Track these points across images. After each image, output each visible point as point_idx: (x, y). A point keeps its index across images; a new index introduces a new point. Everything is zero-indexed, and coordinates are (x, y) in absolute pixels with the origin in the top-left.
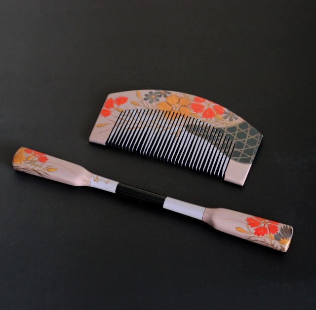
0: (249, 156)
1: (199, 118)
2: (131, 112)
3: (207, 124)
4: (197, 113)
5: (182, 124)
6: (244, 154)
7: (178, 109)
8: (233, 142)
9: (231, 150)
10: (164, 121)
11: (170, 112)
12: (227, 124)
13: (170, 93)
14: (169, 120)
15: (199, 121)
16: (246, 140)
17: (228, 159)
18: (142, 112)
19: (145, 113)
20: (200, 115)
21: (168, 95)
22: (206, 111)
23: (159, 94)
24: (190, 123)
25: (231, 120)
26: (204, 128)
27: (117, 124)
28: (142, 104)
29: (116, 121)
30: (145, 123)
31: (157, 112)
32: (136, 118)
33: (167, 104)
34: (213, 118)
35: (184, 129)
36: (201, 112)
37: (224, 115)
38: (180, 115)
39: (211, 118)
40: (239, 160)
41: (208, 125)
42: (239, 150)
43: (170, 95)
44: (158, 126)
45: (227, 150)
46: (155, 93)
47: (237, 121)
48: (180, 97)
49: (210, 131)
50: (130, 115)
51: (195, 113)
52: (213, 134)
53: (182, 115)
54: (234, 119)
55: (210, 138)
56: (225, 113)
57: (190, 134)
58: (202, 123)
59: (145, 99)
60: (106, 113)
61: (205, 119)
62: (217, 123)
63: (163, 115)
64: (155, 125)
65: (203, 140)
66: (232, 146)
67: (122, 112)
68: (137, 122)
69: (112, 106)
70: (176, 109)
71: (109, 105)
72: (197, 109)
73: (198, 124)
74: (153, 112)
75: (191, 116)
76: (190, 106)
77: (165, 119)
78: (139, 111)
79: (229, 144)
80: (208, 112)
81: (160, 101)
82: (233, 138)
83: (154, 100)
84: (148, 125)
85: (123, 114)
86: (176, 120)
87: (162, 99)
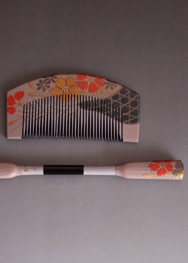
0: (136, 117)
1: (87, 94)
2: (32, 104)
3: (95, 98)
4: (84, 90)
5: (76, 103)
6: (131, 116)
7: (68, 91)
8: (120, 108)
9: (120, 116)
10: (61, 105)
11: (63, 95)
12: (110, 93)
13: (56, 78)
14: (64, 102)
15: (88, 97)
16: (129, 103)
17: (120, 124)
18: (40, 101)
19: (43, 101)
20: (87, 90)
21: (55, 80)
22: (90, 86)
23: (48, 81)
24: (82, 101)
25: (112, 89)
26: (94, 102)
27: (25, 118)
28: (37, 95)
29: (23, 116)
30: (46, 111)
31: (52, 98)
32: (37, 109)
33: (58, 88)
34: (98, 91)
35: (79, 108)
36: (86, 88)
37: (105, 86)
38: (72, 95)
39: (96, 91)
40: (129, 123)
41: (97, 99)
42: (126, 114)
43: (57, 79)
44: (58, 111)
45: (118, 117)
46: (44, 80)
47: (117, 88)
48: (65, 79)
49: (100, 104)
50: (31, 107)
51: (82, 90)
52: (103, 105)
53: (73, 95)
54: (114, 87)
55: (101, 110)
56: (105, 83)
57: (85, 111)
58: (91, 98)
59: (39, 89)
60: (12, 110)
61: (92, 94)
62: (102, 95)
63: (58, 100)
64: (55, 111)
65: (97, 113)
66: (120, 112)
67: (24, 106)
68: (40, 112)
69: (14, 103)
70: (66, 91)
71: (12, 102)
72: (83, 86)
73: (88, 100)
74: (49, 99)
75: (80, 94)
76: (76, 85)
77: (61, 102)
78: (37, 101)
79: (118, 111)
80: (92, 87)
81: (51, 87)
82: (119, 104)
83: (46, 87)
84: (49, 112)
85: (25, 107)
86: (70, 101)
87: (52, 85)
